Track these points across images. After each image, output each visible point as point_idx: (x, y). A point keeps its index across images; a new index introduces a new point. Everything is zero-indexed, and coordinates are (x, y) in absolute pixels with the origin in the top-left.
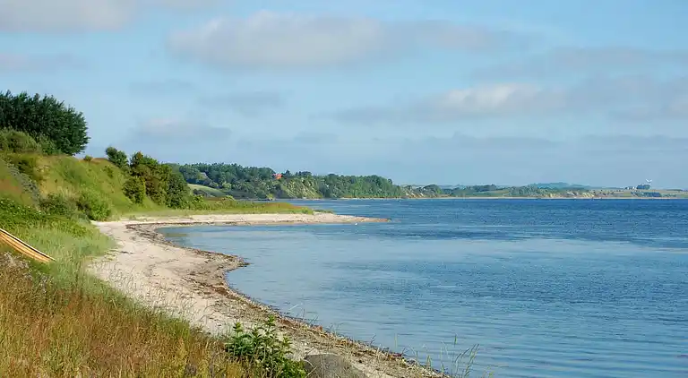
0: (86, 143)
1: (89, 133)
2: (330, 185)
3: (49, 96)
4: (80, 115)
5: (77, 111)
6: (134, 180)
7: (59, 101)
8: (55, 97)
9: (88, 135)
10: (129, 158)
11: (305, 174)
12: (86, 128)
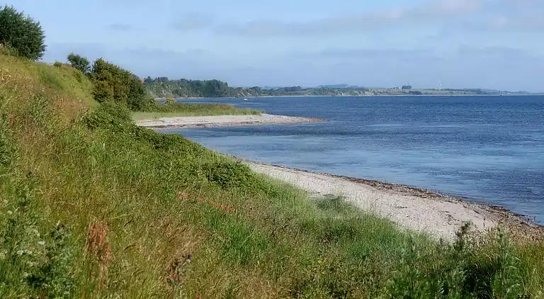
0: (44, 50)
1: (46, 42)
2: (182, 87)
3: (9, 6)
4: (38, 24)
5: (35, 21)
6: (103, 85)
7: (19, 11)
8: (14, 8)
9: (45, 43)
10: (92, 64)
11: (164, 79)
12: (44, 37)
